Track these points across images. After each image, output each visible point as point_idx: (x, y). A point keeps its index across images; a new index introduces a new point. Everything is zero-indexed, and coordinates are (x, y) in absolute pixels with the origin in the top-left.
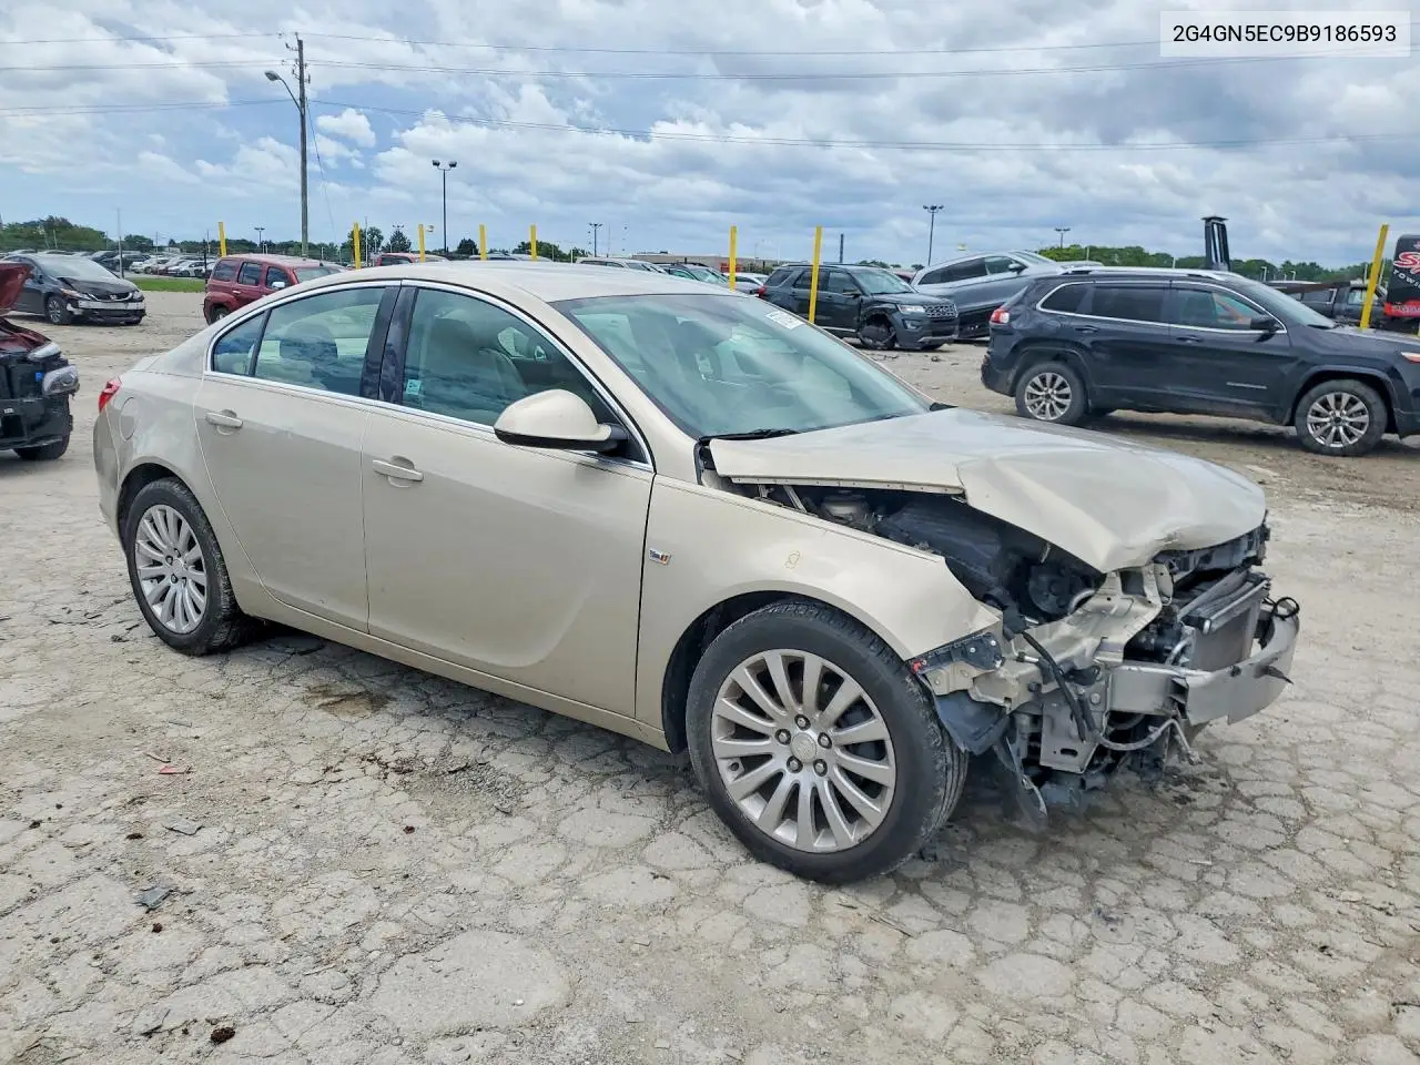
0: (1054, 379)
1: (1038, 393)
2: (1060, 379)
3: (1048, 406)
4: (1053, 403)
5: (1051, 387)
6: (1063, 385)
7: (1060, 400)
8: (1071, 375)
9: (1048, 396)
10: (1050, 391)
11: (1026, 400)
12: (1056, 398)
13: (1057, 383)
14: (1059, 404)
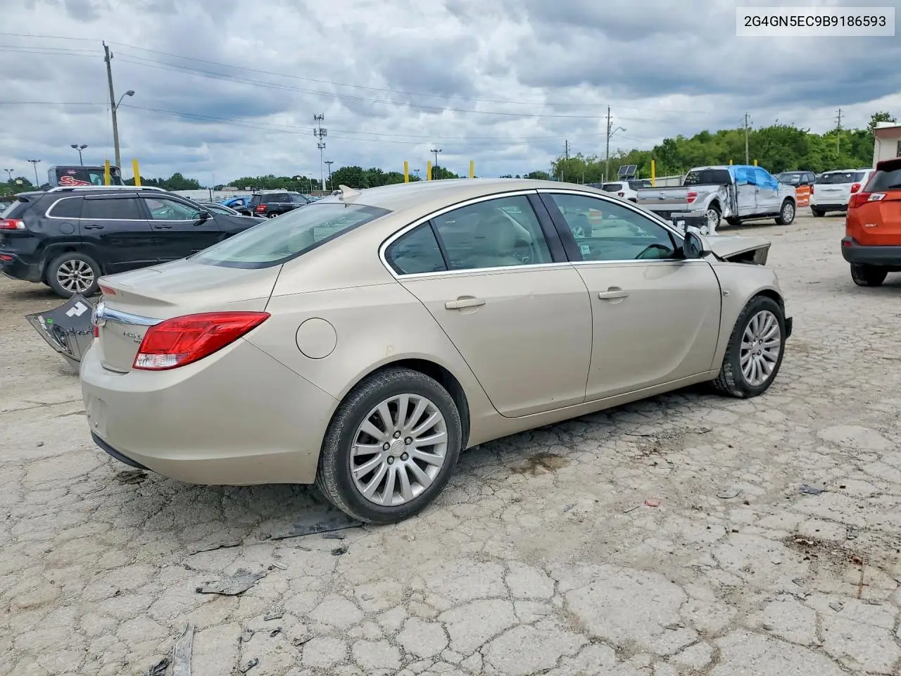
0: (77, 264)
1: (67, 275)
2: (82, 264)
3: (77, 282)
4: (80, 280)
5: (76, 269)
6: (85, 268)
7: (85, 277)
8: (89, 259)
9: (76, 276)
10: (76, 272)
11: (59, 282)
12: (82, 277)
13: (80, 267)
14: (84, 280)
